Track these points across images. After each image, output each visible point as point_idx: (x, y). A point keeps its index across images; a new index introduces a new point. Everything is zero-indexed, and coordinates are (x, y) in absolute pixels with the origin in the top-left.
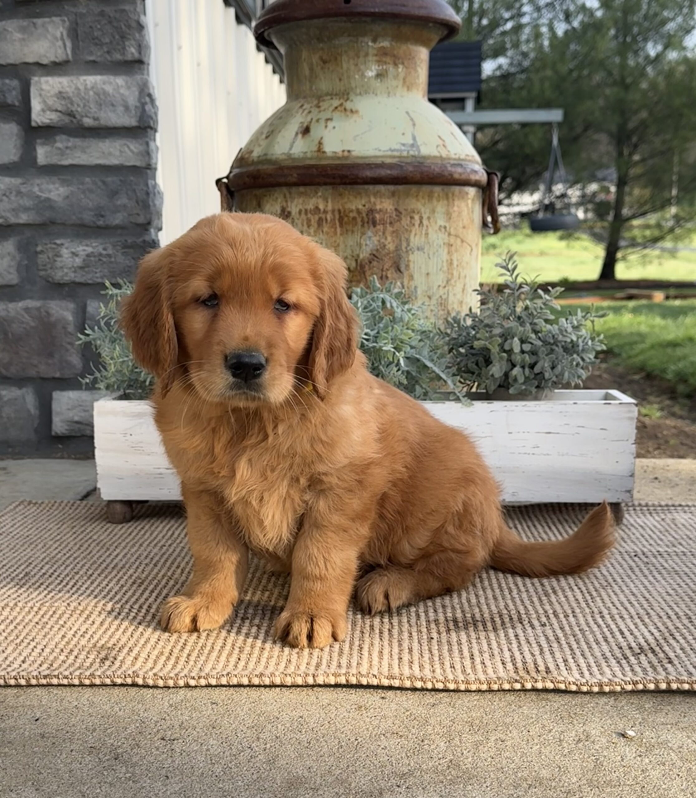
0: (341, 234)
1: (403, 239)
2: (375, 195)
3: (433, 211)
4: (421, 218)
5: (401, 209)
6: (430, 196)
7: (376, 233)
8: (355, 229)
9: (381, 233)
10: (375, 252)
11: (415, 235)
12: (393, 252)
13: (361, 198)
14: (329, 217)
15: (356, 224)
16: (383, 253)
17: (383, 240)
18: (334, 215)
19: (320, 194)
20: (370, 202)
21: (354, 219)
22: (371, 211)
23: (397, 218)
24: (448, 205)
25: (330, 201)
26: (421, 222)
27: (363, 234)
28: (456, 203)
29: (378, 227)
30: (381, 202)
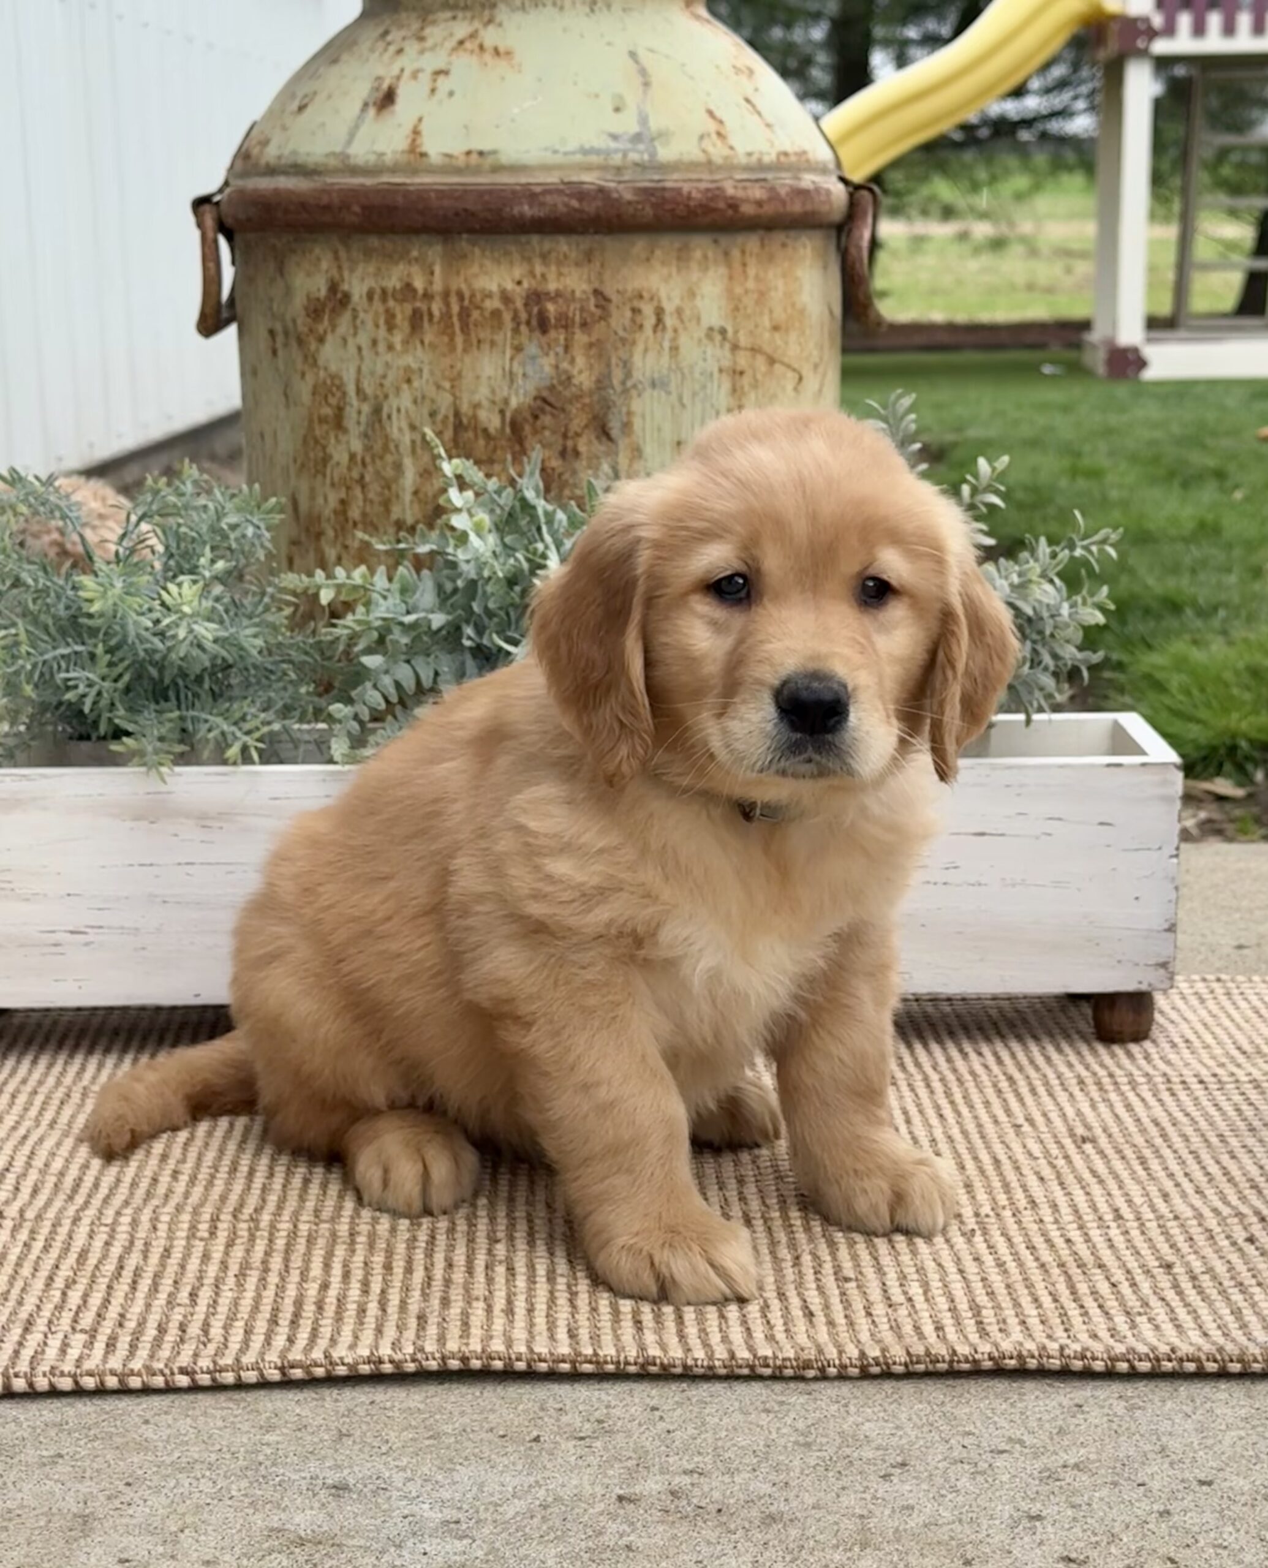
0: (465, 350)
1: (614, 361)
2: (544, 257)
3: (692, 294)
4: (659, 313)
5: (609, 290)
6: (683, 257)
7: (546, 350)
8: (499, 338)
9: (560, 350)
10: (545, 394)
11: (646, 350)
12: (591, 393)
13: (511, 263)
14: (436, 308)
15: (500, 326)
16: (567, 393)
17: (565, 365)
18: (447, 305)
19: (415, 253)
20: (532, 274)
21: (496, 314)
22: (536, 297)
23: (598, 312)
24: (731, 278)
25: (437, 269)
26: (659, 320)
27: (518, 349)
28: (752, 271)
29: (553, 334)
30: (560, 274)
